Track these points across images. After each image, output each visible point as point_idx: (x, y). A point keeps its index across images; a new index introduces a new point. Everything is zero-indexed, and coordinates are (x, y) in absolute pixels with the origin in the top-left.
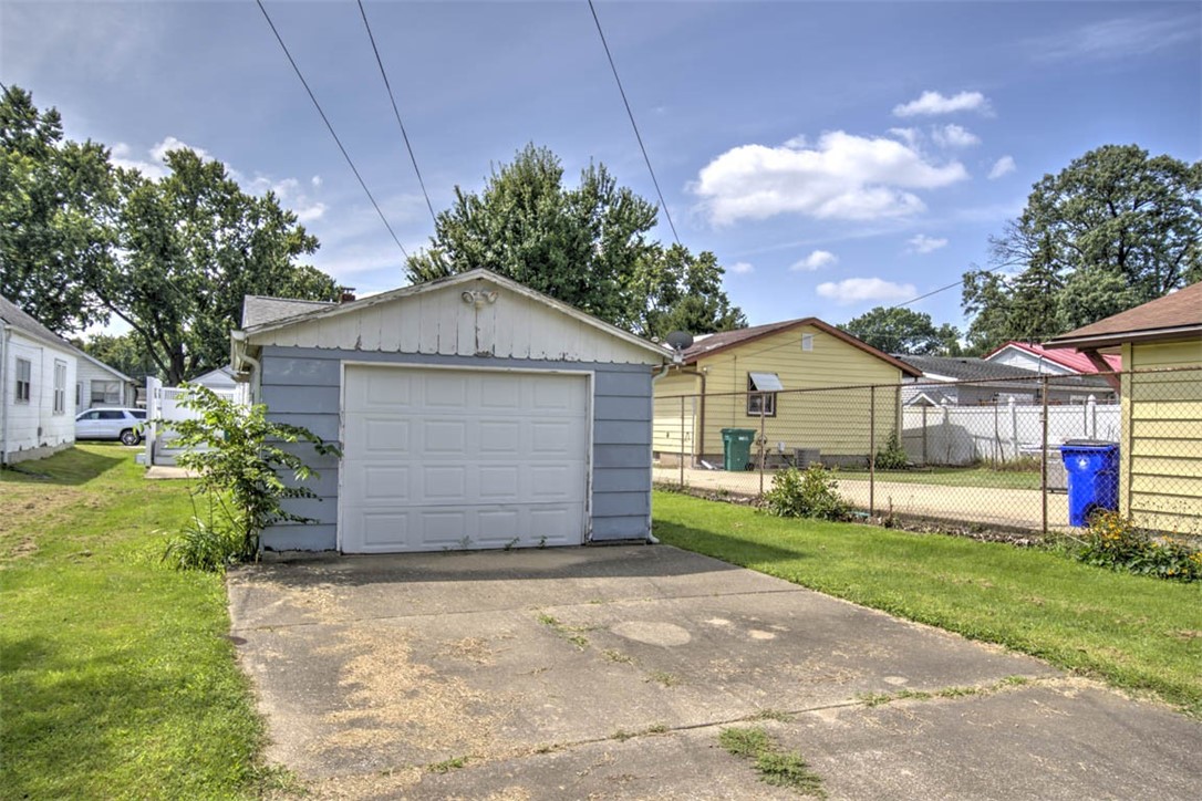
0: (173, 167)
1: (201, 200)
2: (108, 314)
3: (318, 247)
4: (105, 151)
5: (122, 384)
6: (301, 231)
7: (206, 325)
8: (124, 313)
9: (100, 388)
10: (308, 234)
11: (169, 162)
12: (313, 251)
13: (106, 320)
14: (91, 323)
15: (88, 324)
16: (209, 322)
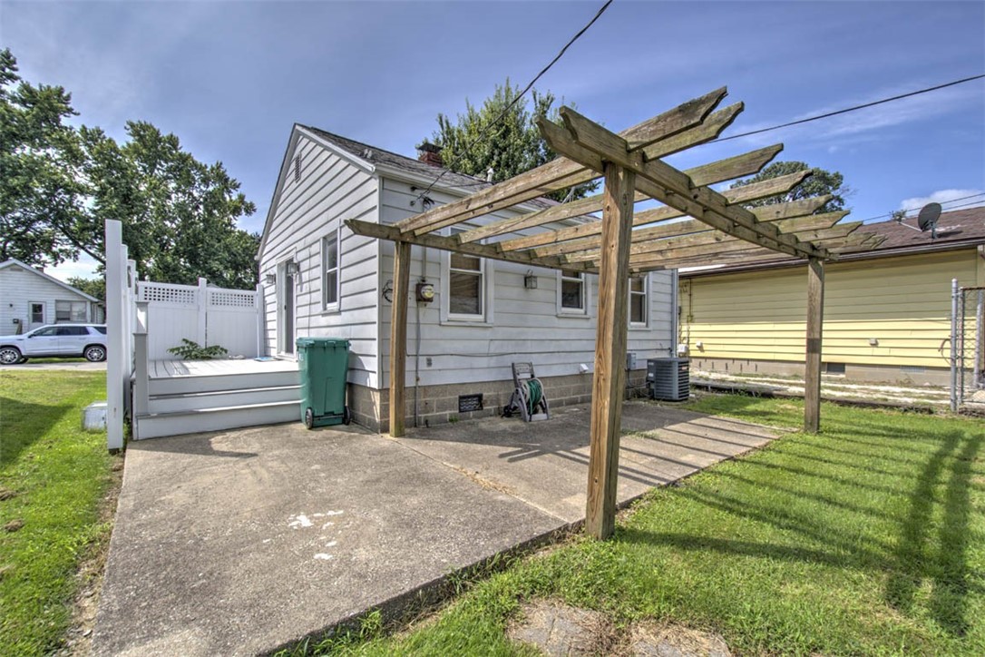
0: (133, 136)
1: (158, 169)
2: (77, 252)
3: (254, 210)
4: (65, 95)
5: (89, 304)
6: (241, 198)
7: (167, 262)
8: (92, 251)
9: (64, 308)
10: (247, 200)
11: (130, 131)
12: (250, 214)
13: (75, 256)
14: (63, 261)
15: (59, 261)
16: (169, 259)
